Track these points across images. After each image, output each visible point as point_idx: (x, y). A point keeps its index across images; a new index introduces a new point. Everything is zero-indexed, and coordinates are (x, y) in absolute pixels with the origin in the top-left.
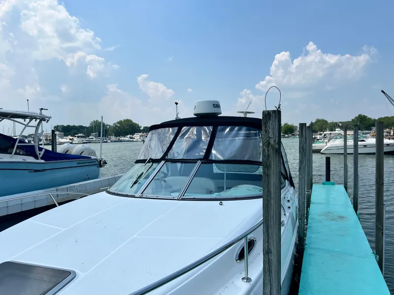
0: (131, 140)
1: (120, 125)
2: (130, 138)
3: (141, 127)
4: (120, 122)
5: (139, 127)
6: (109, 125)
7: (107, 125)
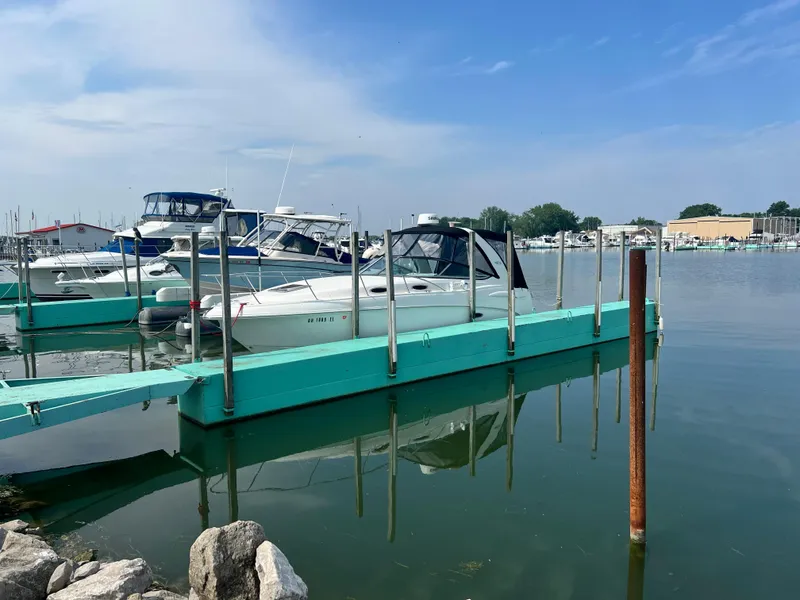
0: (548, 244)
1: (536, 215)
2: (547, 241)
3: (577, 219)
4: (536, 210)
5: (575, 219)
6: (517, 217)
7: (513, 217)
